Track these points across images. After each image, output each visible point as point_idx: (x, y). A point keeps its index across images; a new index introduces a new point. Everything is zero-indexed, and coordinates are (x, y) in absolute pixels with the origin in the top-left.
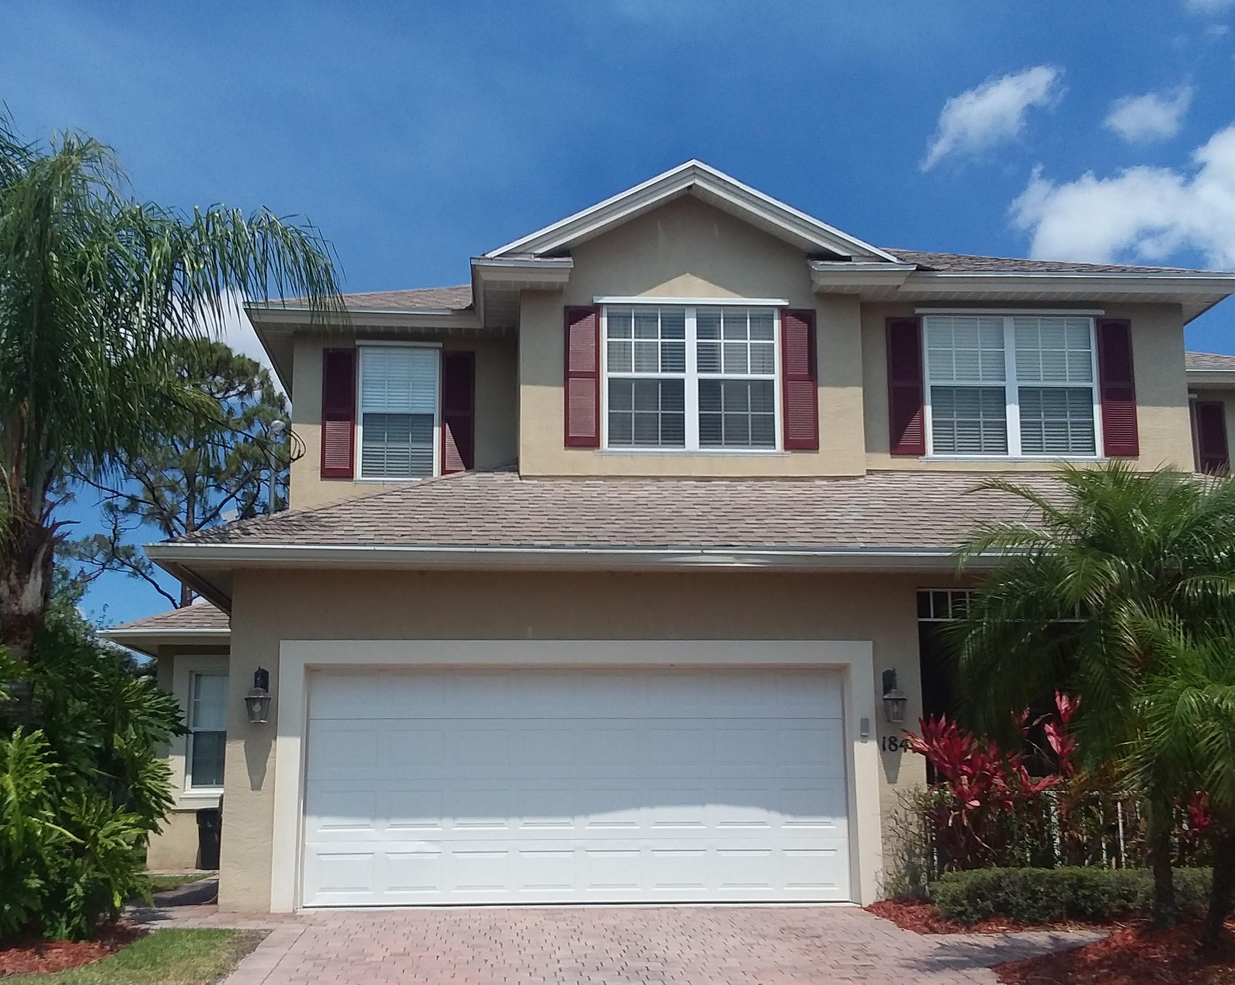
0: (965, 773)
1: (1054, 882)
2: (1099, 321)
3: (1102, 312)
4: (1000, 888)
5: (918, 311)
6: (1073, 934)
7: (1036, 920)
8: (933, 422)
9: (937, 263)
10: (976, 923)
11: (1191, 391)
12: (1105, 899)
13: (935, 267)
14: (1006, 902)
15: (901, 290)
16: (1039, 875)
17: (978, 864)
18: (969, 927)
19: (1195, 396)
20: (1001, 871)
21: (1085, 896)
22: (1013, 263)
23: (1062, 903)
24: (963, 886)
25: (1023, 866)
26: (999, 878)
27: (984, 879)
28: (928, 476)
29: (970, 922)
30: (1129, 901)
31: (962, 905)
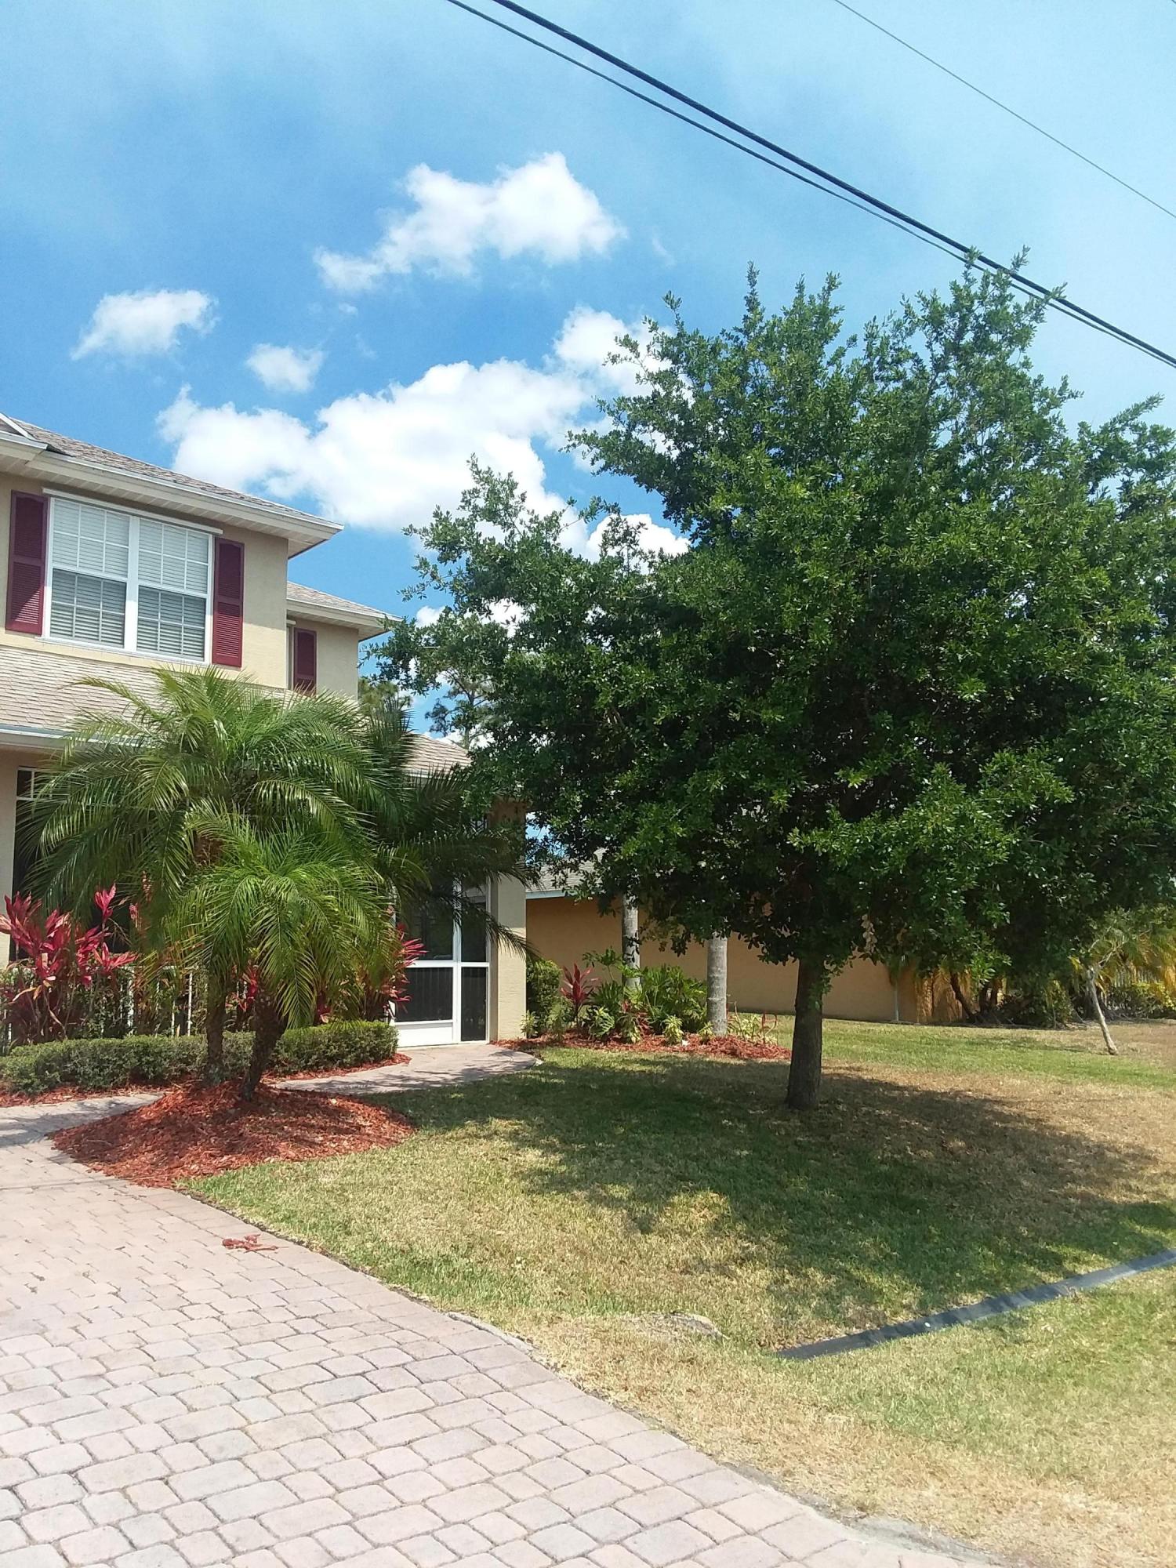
0: (47, 950)
1: (121, 1051)
2: (217, 538)
3: (220, 532)
4: (70, 1060)
5: (46, 491)
6: (135, 1098)
7: (100, 1087)
8: (53, 604)
9: (70, 449)
10: (42, 1094)
11: (289, 617)
12: (166, 1064)
13: (67, 452)
14: (74, 1073)
15: (29, 465)
16: (107, 1045)
17: (50, 1038)
18: (33, 1098)
19: (294, 623)
20: (72, 1043)
21: (148, 1062)
22: (143, 466)
23: (127, 1070)
24: (32, 1060)
25: (95, 1037)
26: (69, 1049)
27: (54, 1051)
28: (40, 659)
29: (35, 1094)
30: (188, 1064)
31: (30, 1078)
